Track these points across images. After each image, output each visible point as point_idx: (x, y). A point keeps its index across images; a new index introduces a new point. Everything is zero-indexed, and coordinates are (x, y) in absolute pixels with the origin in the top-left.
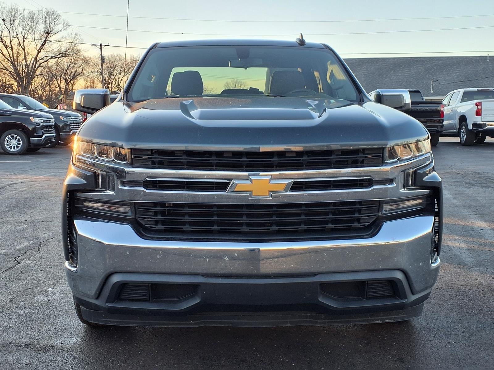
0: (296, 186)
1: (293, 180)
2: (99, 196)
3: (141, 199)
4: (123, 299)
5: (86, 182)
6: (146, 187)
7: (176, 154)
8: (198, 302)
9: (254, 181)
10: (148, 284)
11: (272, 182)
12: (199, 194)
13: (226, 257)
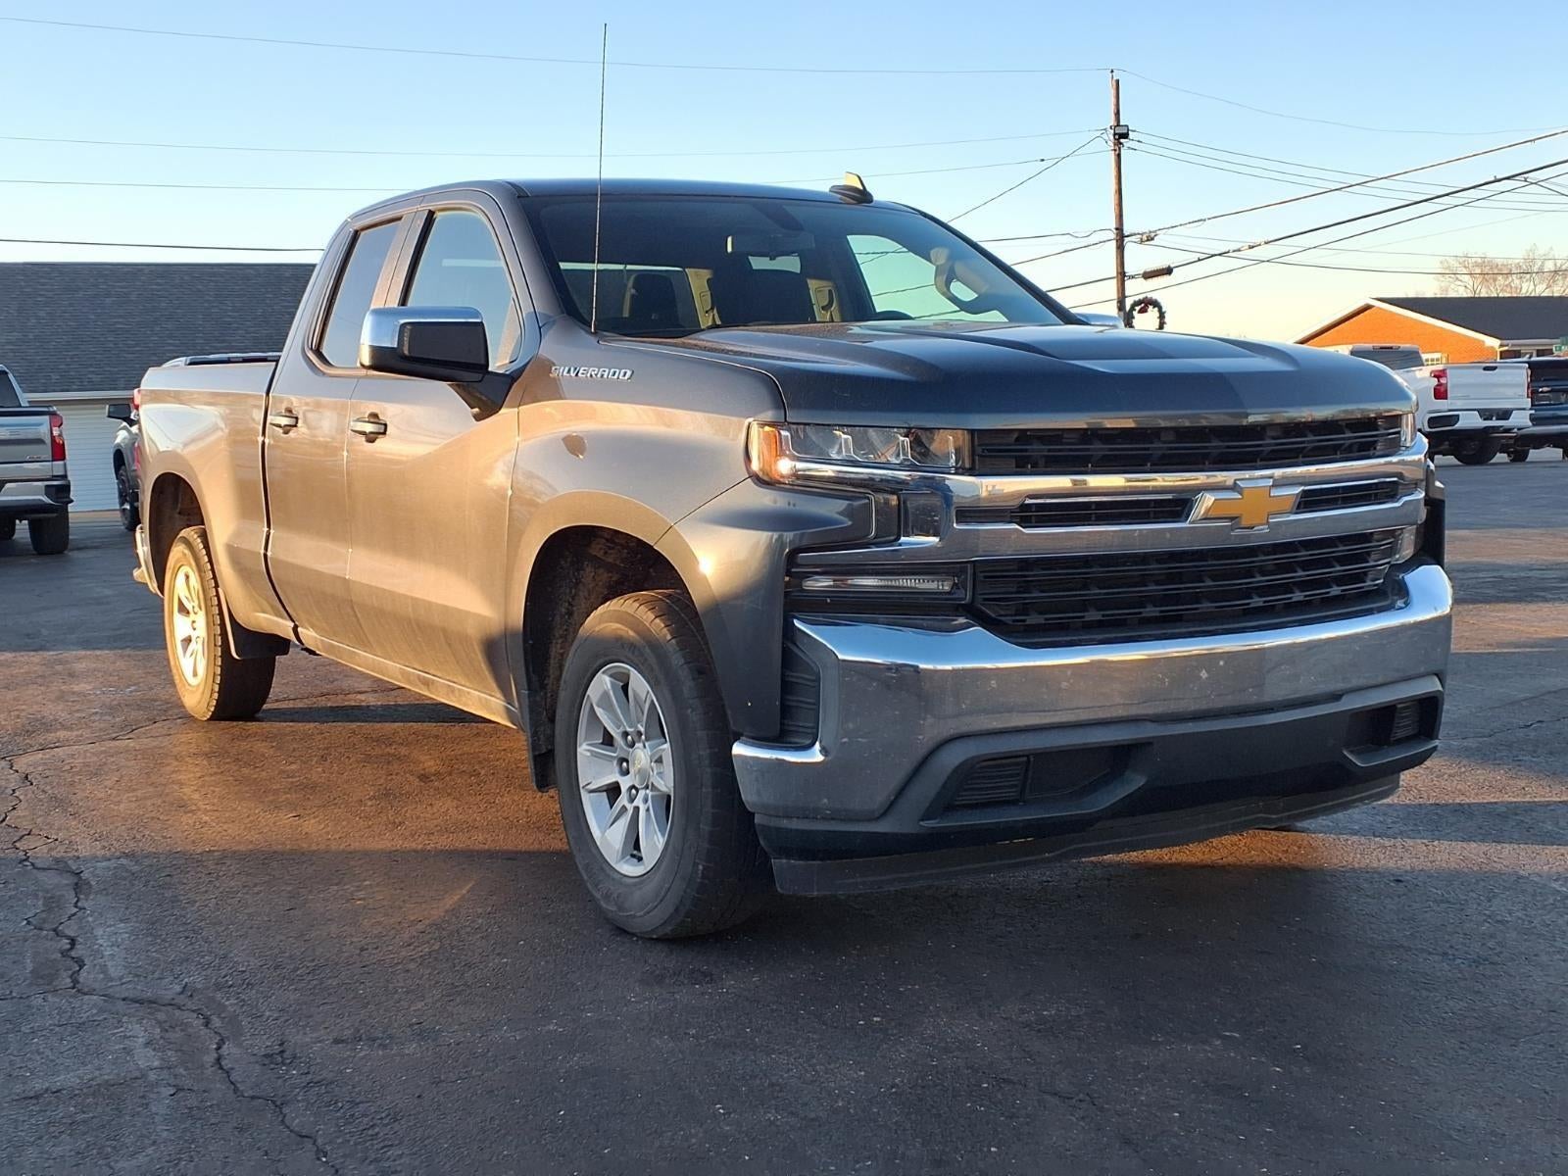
0: (1310, 501)
1: (1302, 488)
2: (887, 554)
3: (1009, 553)
4: (958, 806)
5: (850, 523)
6: (1025, 522)
7: (1064, 440)
8: (1142, 783)
9: (1245, 492)
10: (1025, 759)
11: (1275, 492)
12: (1135, 530)
13: (1204, 671)
